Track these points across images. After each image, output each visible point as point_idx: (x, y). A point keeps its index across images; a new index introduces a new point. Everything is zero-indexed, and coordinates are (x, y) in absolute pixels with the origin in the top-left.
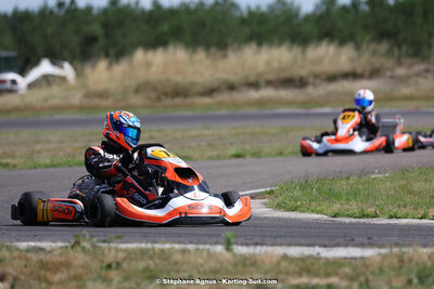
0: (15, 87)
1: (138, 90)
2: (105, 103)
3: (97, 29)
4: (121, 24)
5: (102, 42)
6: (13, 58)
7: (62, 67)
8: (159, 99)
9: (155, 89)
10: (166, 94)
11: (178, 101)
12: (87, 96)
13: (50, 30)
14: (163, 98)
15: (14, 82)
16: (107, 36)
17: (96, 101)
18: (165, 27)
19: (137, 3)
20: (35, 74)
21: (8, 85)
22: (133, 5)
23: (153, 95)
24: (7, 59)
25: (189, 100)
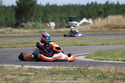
0: (76, 25)
1: (105, 27)
2: (96, 30)
3: (102, 10)
4: (109, 8)
5: (103, 13)
6: (76, 18)
7: (89, 20)
8: (111, 29)
9: (110, 26)
10: (113, 28)
11: (116, 30)
12: (91, 28)
13: (89, 10)
14: (112, 29)
15: (76, 24)
16: (105, 12)
17: (94, 30)
18: (120, 10)
19: (113, 3)
20: (82, 22)
21: (74, 25)
22: (112, 3)
23: (109, 28)
24: (74, 18)
25: (118, 30)
